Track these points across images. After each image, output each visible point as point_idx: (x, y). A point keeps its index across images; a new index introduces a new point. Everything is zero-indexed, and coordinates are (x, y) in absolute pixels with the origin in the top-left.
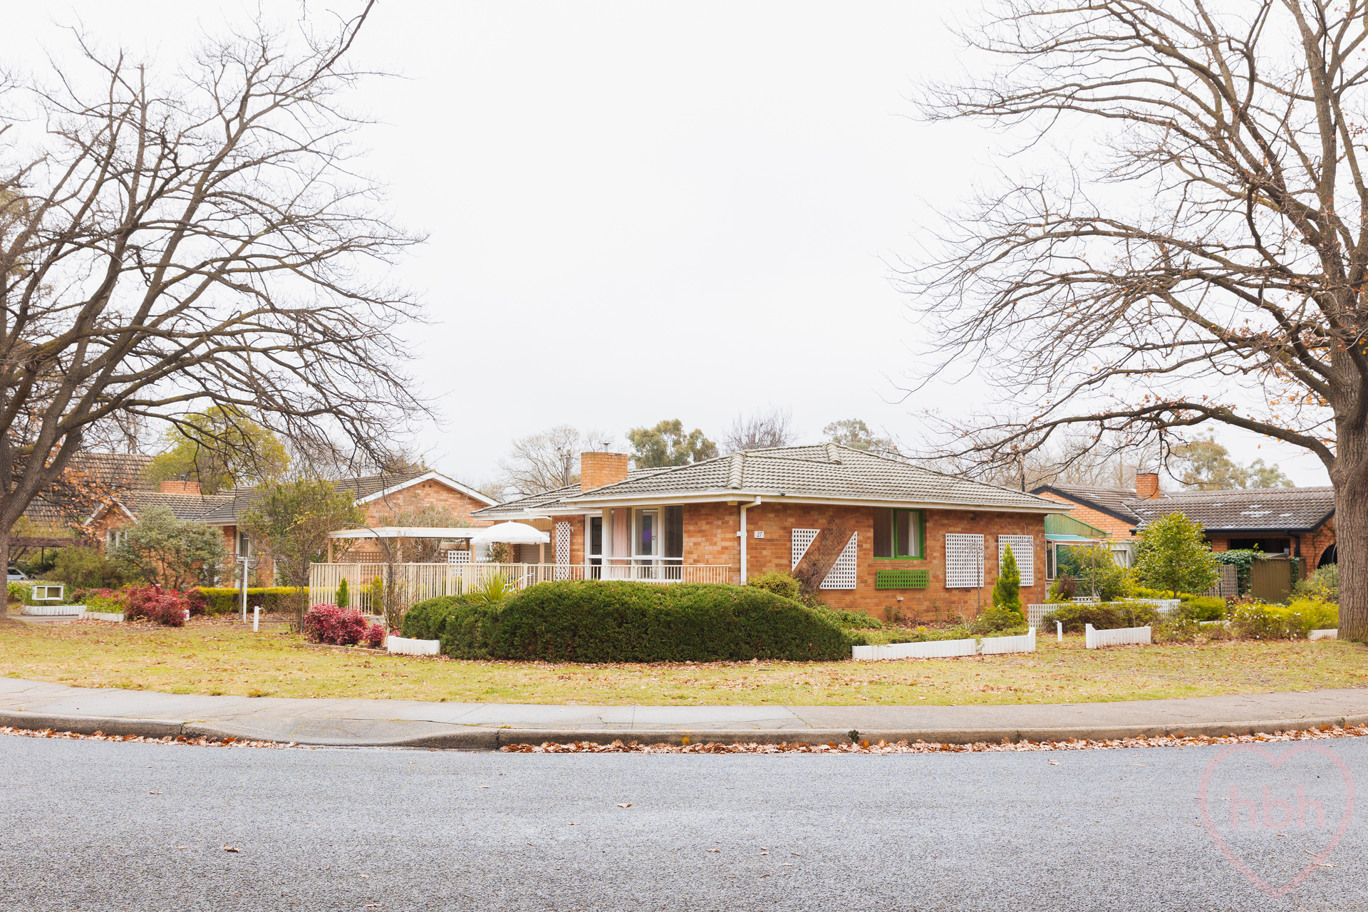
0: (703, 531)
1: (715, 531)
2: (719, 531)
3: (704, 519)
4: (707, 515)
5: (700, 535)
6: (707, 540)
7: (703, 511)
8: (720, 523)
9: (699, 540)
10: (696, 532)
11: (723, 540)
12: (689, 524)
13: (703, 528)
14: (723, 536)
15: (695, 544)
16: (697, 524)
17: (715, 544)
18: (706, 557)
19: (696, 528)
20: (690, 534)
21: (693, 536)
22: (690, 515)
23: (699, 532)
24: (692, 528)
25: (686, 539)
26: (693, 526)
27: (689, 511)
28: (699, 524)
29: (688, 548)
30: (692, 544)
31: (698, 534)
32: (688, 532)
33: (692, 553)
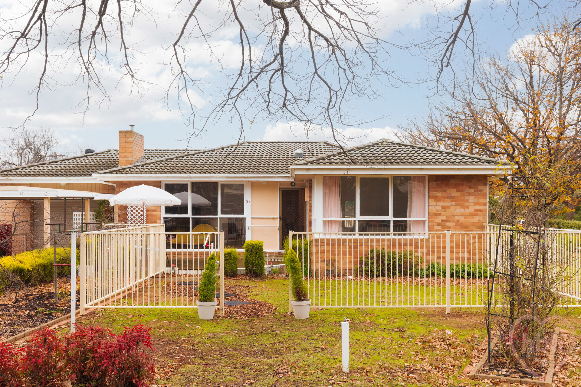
0: (454, 197)
1: (466, 198)
2: (472, 197)
3: (453, 188)
4: (457, 184)
5: (449, 200)
6: (457, 205)
7: (452, 181)
8: (472, 191)
9: (448, 204)
10: (444, 198)
11: (475, 204)
12: (436, 191)
13: (453, 194)
14: (476, 201)
15: (443, 207)
16: (445, 191)
17: (468, 207)
18: (457, 218)
19: (445, 195)
20: (437, 199)
21: (440, 201)
22: (437, 184)
23: (448, 197)
24: (439, 194)
25: (433, 203)
26: (440, 193)
27: (435, 181)
28: (448, 191)
29: (435, 211)
30: (440, 208)
31: (446, 199)
32: (435, 197)
33: (440, 214)
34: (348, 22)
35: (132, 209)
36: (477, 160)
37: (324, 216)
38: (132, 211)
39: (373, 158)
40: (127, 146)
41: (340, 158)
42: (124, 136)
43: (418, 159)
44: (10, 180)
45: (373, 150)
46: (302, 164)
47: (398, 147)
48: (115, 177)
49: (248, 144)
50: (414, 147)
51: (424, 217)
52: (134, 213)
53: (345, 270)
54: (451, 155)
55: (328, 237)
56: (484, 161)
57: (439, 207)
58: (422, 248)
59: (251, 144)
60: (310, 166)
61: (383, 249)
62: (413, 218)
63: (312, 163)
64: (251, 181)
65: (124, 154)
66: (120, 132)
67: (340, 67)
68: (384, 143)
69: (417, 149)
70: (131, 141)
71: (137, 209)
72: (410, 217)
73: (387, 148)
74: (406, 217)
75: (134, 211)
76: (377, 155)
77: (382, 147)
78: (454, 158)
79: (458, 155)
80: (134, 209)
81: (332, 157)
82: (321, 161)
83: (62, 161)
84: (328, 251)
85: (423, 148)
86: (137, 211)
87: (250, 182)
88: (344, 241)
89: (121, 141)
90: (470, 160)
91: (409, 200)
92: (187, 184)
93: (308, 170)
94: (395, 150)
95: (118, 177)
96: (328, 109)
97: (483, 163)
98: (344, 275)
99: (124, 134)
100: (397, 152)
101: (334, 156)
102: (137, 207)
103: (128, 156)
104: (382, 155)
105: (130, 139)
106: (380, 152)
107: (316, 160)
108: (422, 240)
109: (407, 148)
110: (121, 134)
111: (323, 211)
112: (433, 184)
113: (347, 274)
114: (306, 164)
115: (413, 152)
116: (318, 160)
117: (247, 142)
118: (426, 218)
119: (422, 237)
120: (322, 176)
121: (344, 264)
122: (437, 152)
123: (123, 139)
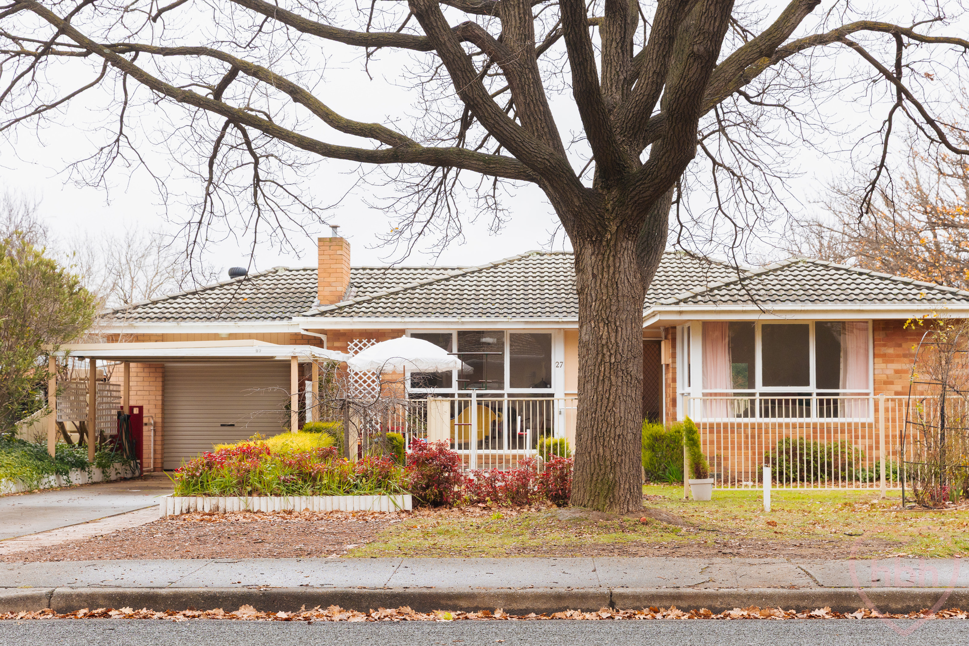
0: (914, 355)
3: (913, 340)
4: (918, 334)
5: (905, 360)
6: (919, 367)
7: (913, 330)
9: (905, 366)
10: (898, 356)
12: (885, 345)
13: (913, 351)
15: (896, 372)
16: (900, 346)
19: (900, 351)
20: (886, 358)
21: (892, 362)
22: (887, 335)
23: (905, 356)
24: (891, 351)
25: (881, 365)
26: (892, 349)
27: (884, 329)
28: (904, 345)
29: (884, 377)
30: (892, 372)
31: (902, 359)
32: (884, 356)
33: (892, 383)
34: (763, 175)
35: (356, 378)
36: (950, 296)
37: (704, 387)
38: (356, 381)
39: (784, 292)
40: (332, 266)
41: (729, 292)
42: (328, 248)
43: (856, 295)
44: (138, 327)
45: (781, 277)
46: (670, 304)
47: (824, 272)
48: (331, 323)
49: (538, 257)
50: (851, 271)
51: (867, 388)
52: (361, 385)
53: (740, 473)
54: (911, 287)
55: (711, 420)
56: (961, 297)
57: (890, 372)
58: (863, 437)
59: (545, 257)
60: (683, 307)
61: (801, 438)
62: (849, 389)
63: (685, 301)
64: (564, 329)
65: (327, 280)
66: (320, 240)
67: (747, 202)
68: (800, 264)
69: (855, 276)
70: (340, 257)
71: (365, 378)
72: (844, 387)
73: (806, 273)
74: (838, 388)
75: (361, 382)
76: (788, 287)
77: (797, 273)
78: (915, 291)
79: (920, 286)
80: (361, 378)
81: (716, 292)
82: (699, 298)
83: (202, 291)
84: (712, 442)
85: (865, 274)
86: (365, 382)
87: (562, 330)
88: (739, 425)
89: (323, 257)
90: (940, 296)
91: (842, 360)
92: (451, 334)
93: (681, 312)
94: (818, 277)
95: (336, 323)
96: (733, 248)
97: (959, 300)
98: (739, 481)
99: (327, 243)
100: (822, 282)
101: (719, 288)
102: (365, 374)
103: (334, 284)
104: (798, 287)
105: (339, 252)
106: (794, 282)
107: (691, 297)
108: (863, 425)
109: (839, 272)
110: (322, 243)
111: (703, 379)
112: (881, 335)
113: (743, 479)
114: (677, 303)
115: (849, 281)
116: (695, 296)
117: (538, 254)
118: (871, 390)
119: (863, 420)
120: (701, 323)
121: (739, 463)
122: (889, 282)
123: (326, 253)
